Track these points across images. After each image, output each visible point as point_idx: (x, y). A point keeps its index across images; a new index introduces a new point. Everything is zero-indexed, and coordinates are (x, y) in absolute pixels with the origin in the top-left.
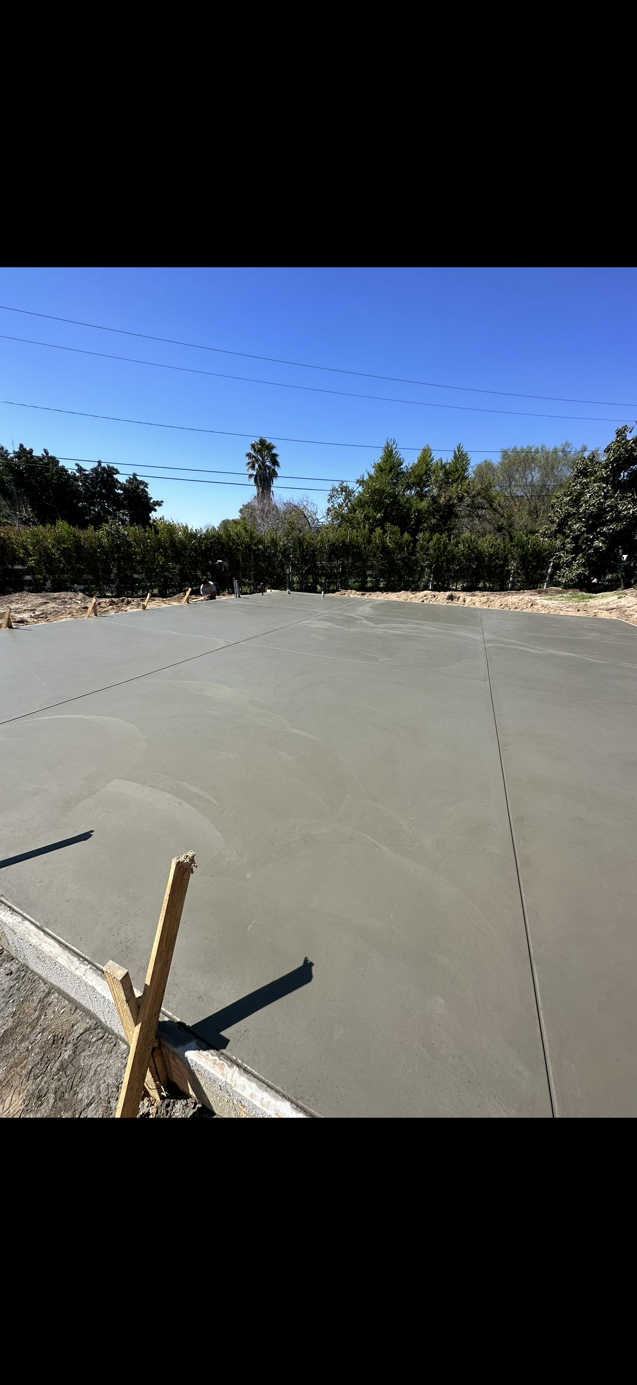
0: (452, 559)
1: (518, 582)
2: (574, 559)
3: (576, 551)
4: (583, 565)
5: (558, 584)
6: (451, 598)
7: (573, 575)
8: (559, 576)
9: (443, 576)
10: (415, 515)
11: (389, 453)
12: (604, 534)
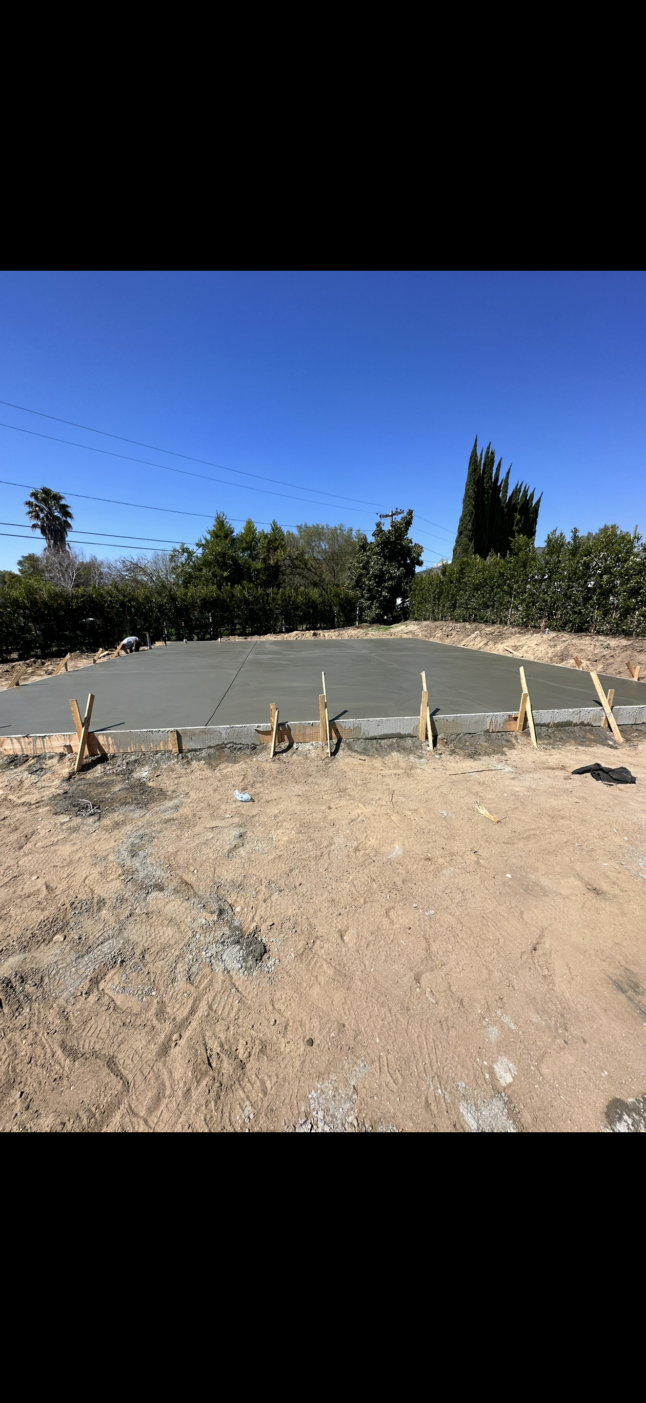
0: (296, 608)
1: (341, 621)
2: (372, 604)
3: (371, 598)
4: (378, 608)
5: (366, 621)
6: (315, 635)
7: (373, 615)
8: (365, 616)
9: (293, 620)
10: (255, 574)
11: (221, 523)
12: (386, 588)
